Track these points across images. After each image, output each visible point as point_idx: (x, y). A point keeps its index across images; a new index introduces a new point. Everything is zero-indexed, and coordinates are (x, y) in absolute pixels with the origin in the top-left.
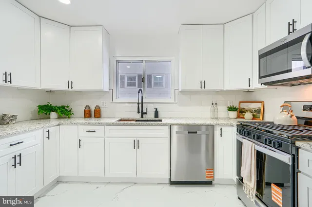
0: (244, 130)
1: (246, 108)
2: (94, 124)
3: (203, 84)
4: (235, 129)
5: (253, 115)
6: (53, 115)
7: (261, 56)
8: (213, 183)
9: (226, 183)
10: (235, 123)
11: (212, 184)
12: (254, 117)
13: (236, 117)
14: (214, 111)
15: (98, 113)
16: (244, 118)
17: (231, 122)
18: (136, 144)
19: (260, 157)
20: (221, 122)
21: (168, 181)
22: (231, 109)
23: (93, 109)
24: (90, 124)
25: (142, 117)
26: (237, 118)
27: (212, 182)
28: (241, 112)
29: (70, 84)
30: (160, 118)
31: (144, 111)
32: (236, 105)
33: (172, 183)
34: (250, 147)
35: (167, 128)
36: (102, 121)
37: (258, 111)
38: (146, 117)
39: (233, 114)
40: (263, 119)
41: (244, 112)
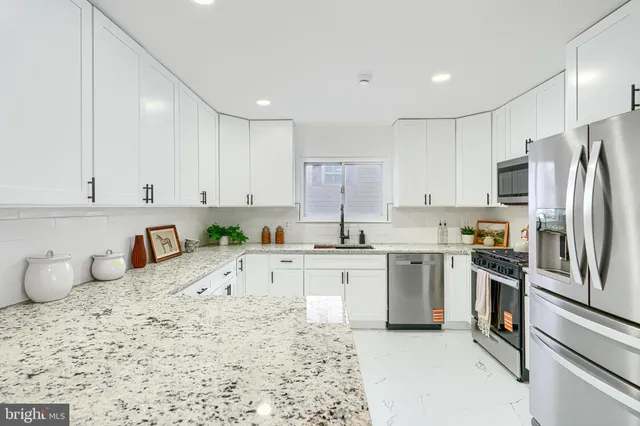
0: (479, 259)
1: (486, 230)
2: (291, 252)
3: (428, 199)
4: (470, 257)
5: (495, 240)
6: (224, 240)
7: (501, 171)
8: (443, 326)
9: (458, 327)
10: (469, 250)
11: (440, 329)
12: (496, 242)
13: (472, 242)
14: (443, 234)
15: (280, 238)
16: (482, 244)
17: (465, 249)
18: (345, 278)
19: (495, 287)
20: (453, 249)
21: (384, 326)
22: (466, 231)
23: (273, 231)
24: (285, 252)
25: (343, 242)
26: (474, 243)
27: (440, 326)
28: (479, 235)
29: (250, 198)
30: (367, 243)
31: (346, 234)
32: (473, 226)
33: (390, 327)
34: (485, 276)
35: (384, 257)
36: (286, 248)
37: (501, 235)
38: (348, 243)
39: (468, 239)
40: (507, 245)
41: (483, 236)
